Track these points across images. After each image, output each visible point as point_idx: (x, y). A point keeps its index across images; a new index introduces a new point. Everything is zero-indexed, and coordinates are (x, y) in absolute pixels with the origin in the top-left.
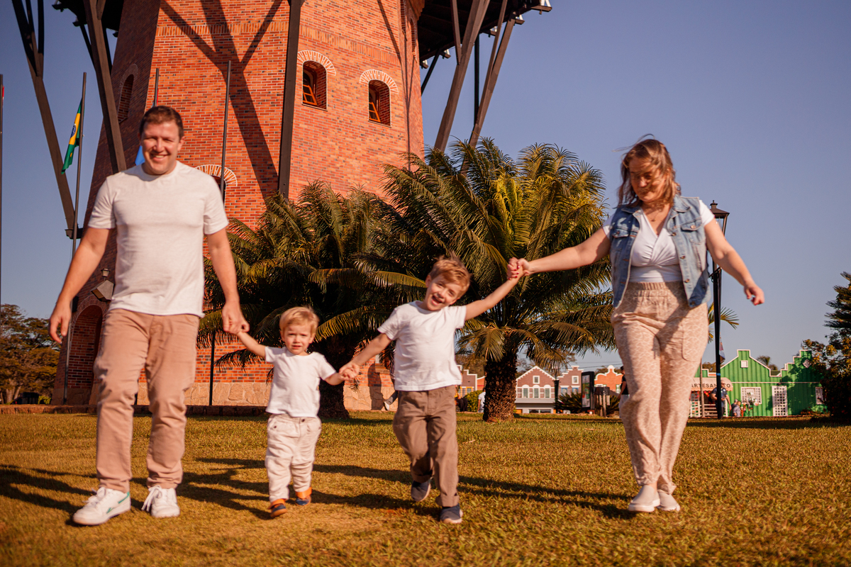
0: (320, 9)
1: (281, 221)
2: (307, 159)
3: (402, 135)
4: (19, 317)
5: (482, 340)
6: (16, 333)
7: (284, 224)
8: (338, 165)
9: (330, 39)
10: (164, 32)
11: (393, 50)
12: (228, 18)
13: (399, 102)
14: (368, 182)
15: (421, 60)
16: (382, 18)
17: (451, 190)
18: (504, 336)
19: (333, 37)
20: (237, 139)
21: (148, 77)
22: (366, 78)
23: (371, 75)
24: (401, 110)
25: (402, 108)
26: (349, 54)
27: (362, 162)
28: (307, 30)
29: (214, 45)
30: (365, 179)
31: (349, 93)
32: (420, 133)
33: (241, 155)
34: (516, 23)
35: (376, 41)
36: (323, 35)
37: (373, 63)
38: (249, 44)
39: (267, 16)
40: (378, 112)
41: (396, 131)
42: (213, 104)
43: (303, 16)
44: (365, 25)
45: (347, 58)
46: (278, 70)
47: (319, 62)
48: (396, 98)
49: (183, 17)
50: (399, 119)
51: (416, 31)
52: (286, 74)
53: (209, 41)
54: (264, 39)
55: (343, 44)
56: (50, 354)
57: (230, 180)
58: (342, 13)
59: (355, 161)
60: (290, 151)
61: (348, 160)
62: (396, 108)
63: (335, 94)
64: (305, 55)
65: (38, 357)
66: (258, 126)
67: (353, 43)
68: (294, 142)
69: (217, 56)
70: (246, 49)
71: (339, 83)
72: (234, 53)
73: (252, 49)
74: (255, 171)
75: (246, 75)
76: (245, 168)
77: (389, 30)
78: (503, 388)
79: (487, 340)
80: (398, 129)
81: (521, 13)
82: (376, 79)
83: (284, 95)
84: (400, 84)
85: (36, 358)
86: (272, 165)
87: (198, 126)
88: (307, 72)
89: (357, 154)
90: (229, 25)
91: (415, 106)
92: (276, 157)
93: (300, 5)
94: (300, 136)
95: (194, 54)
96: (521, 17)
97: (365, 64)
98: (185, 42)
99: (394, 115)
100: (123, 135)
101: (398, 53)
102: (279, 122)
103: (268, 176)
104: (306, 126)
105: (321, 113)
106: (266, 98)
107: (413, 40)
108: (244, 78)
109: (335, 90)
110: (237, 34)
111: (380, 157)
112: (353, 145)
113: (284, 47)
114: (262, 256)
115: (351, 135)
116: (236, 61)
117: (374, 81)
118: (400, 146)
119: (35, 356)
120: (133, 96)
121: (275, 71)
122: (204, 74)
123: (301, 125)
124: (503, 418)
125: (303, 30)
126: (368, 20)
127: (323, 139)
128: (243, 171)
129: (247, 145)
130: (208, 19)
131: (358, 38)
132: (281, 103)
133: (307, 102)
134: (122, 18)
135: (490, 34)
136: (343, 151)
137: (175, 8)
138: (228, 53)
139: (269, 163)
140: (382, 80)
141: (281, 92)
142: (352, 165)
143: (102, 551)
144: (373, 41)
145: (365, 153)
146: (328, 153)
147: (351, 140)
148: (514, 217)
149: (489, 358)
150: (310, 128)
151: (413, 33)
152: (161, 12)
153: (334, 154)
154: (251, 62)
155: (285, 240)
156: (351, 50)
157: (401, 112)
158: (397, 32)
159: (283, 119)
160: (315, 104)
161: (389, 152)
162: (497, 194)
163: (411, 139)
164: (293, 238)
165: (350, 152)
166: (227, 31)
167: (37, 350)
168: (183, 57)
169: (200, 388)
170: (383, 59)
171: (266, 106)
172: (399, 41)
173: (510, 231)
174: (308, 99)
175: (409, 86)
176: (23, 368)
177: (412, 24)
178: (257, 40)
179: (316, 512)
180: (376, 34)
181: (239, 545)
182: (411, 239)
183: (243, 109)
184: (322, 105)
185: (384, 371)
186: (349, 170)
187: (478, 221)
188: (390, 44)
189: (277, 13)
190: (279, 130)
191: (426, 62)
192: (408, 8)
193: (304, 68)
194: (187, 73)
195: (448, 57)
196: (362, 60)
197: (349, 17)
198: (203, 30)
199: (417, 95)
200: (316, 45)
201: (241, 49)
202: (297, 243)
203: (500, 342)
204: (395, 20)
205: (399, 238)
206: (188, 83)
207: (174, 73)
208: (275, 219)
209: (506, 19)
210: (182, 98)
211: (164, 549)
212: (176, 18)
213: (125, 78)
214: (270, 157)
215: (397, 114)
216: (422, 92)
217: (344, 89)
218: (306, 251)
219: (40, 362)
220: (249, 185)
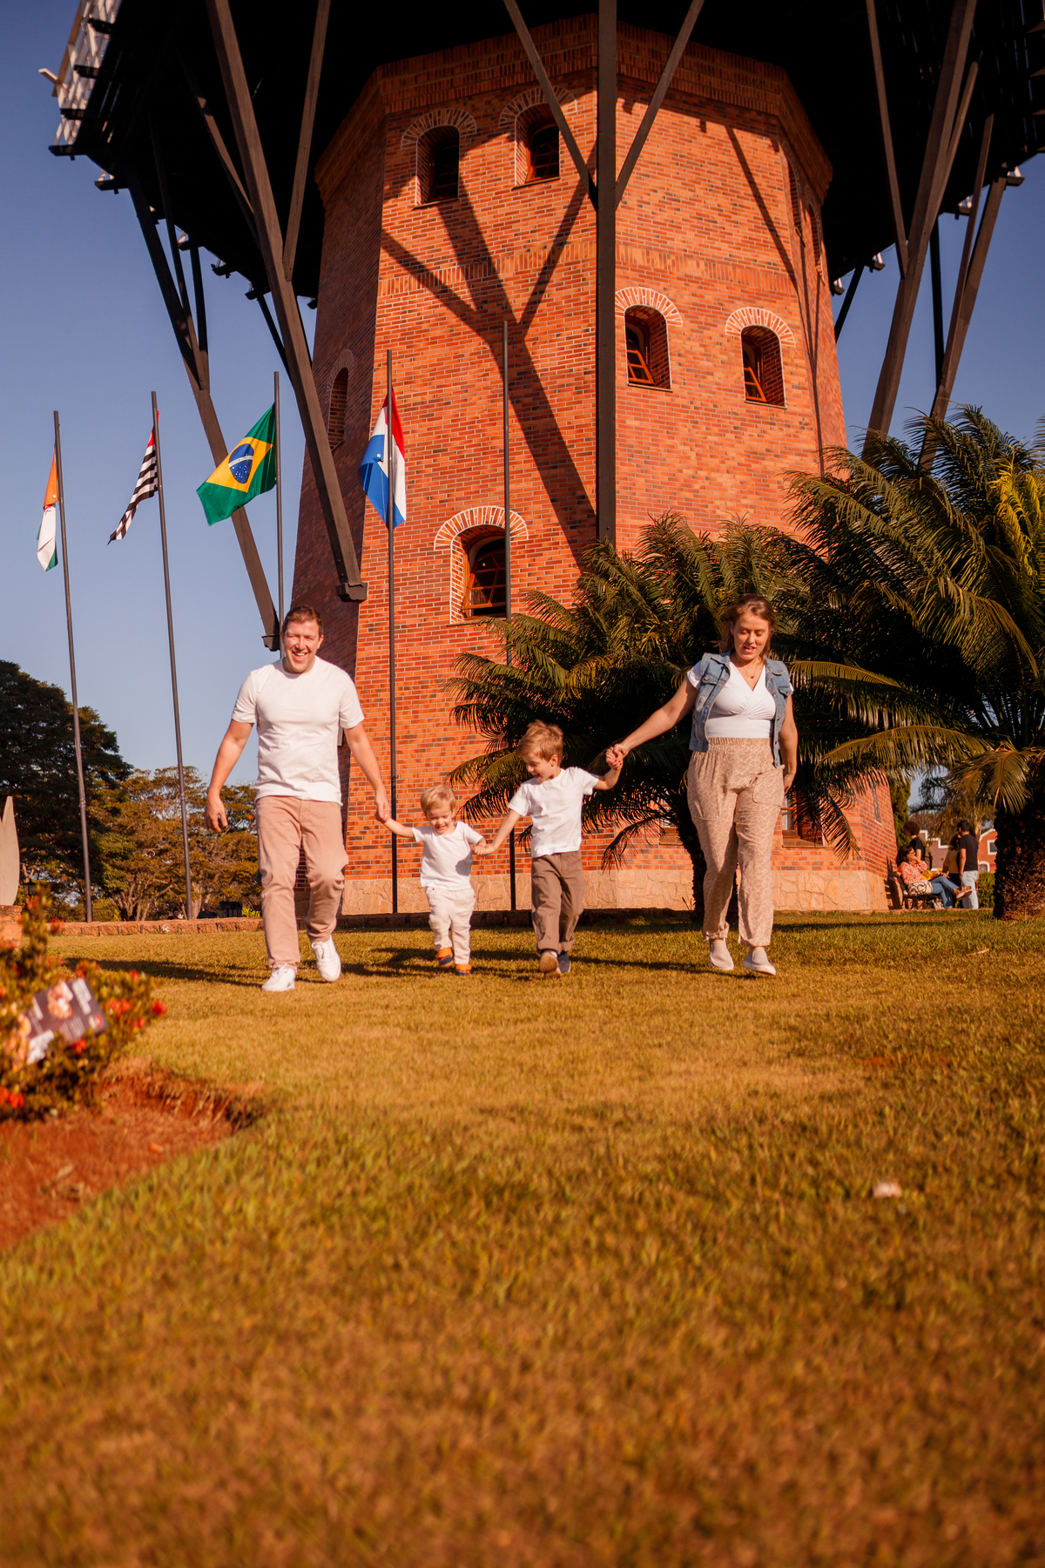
0: (648, 210)
1: (613, 590)
2: (643, 480)
3: (807, 420)
4: (198, 785)
5: (988, 773)
6: (195, 810)
7: (620, 593)
8: (697, 487)
9: (669, 262)
10: (391, 288)
11: (782, 267)
12: (492, 249)
13: (797, 361)
14: (752, 511)
15: (832, 278)
16: (758, 210)
17: (913, 505)
18: (1029, 764)
19: (673, 257)
20: (523, 459)
21: (370, 369)
22: (735, 324)
23: (745, 318)
24: (802, 375)
25: (804, 371)
26: (704, 284)
27: (738, 477)
28: (626, 252)
29: (474, 300)
30: (746, 506)
31: (707, 356)
32: (838, 415)
33: (531, 484)
34: (1008, 184)
35: (749, 255)
36: (655, 256)
37: (746, 296)
38: (531, 289)
39: (558, 236)
40: (761, 384)
41: (795, 414)
42: (479, 402)
43: (619, 228)
44: (728, 228)
45: (699, 292)
46: (582, 329)
47: (651, 305)
48: (792, 354)
49: (419, 258)
50: (800, 392)
51: (819, 226)
52: (597, 334)
53: (464, 294)
54: (556, 276)
55: (692, 268)
56: (248, 842)
57: (516, 529)
58: (686, 213)
59: (726, 475)
60: (614, 468)
61: (713, 475)
62: (794, 374)
63: (682, 360)
64: (628, 295)
65: (231, 847)
66: (555, 432)
67: (710, 263)
68: (619, 453)
69: (478, 317)
70: (526, 300)
71: (689, 339)
72: (507, 309)
73: (536, 298)
74: (556, 511)
75: (529, 345)
76: (540, 507)
77: (772, 230)
78: (1030, 858)
79: (997, 774)
80: (798, 410)
81: (1018, 163)
82: (753, 324)
83: (597, 372)
84: (798, 328)
85: (229, 849)
86: (584, 497)
87: (457, 443)
88: (632, 327)
89: (729, 463)
90: (495, 260)
91: (825, 366)
92: (590, 483)
93: (614, 207)
94: (629, 441)
95: (441, 319)
96: (1017, 173)
97: (732, 299)
98: (425, 301)
99: (789, 386)
100: (338, 470)
101: (790, 271)
102: (590, 420)
103: (579, 517)
104: (637, 423)
105: (661, 396)
106: (566, 381)
107: (816, 244)
108: (526, 350)
109: (683, 352)
110: (510, 275)
111: (769, 464)
112: (720, 448)
113: (591, 287)
114: (587, 653)
115: (716, 429)
116: (512, 322)
117: (750, 329)
118: (804, 441)
119: (226, 845)
120: (349, 404)
121: (578, 332)
122: (460, 351)
123: (629, 422)
124: (1032, 913)
125: (621, 251)
126: (734, 218)
127: (669, 442)
128: (536, 512)
129: (540, 466)
130: (460, 255)
131: (716, 253)
132: (592, 386)
133: (635, 379)
134: (323, 273)
135: (957, 213)
136: (704, 460)
137: (405, 245)
138: (497, 310)
139: (579, 493)
140: (765, 325)
141: (591, 367)
142: (720, 484)
143: (420, 1122)
144: (744, 255)
145: (742, 460)
146: (678, 466)
147: (715, 439)
148: (1036, 545)
149: (1000, 805)
150: (644, 425)
151: (814, 231)
152: (384, 255)
153: (688, 468)
154: (536, 320)
155: (623, 621)
156: (706, 276)
157: (802, 379)
158: (787, 234)
159: (597, 415)
160: (650, 382)
161: (784, 454)
162: (1002, 505)
163: (822, 426)
164: (638, 616)
165: (716, 461)
166: (492, 272)
167: (229, 836)
168: (424, 326)
169: (490, 883)
170: (765, 286)
171: (567, 394)
172: (791, 248)
173: (1031, 571)
174: (637, 374)
175: (813, 329)
176: (212, 865)
177: (812, 214)
178: (543, 281)
179: (745, 1064)
180: (749, 243)
181: (633, 1115)
182: (848, 599)
183: (528, 404)
184: (662, 381)
185: (798, 843)
186: (716, 493)
187: (967, 557)
188: (775, 257)
189: (574, 228)
190: (592, 435)
191: (839, 283)
192: (803, 186)
193: (627, 321)
194: (433, 354)
195: (880, 267)
196: (726, 292)
197: (700, 217)
198: (452, 275)
199: (829, 345)
200: (645, 275)
201: (517, 300)
202: (644, 624)
203: (1021, 777)
204: (781, 211)
205: (827, 600)
206: (435, 370)
207: (412, 357)
208: (603, 588)
209: (990, 180)
210: (428, 397)
211: (513, 1120)
212: (408, 262)
213: (333, 375)
214: (580, 484)
215: (796, 383)
216: (837, 338)
217: (698, 349)
218: (661, 638)
219: (234, 855)
220: (547, 537)
